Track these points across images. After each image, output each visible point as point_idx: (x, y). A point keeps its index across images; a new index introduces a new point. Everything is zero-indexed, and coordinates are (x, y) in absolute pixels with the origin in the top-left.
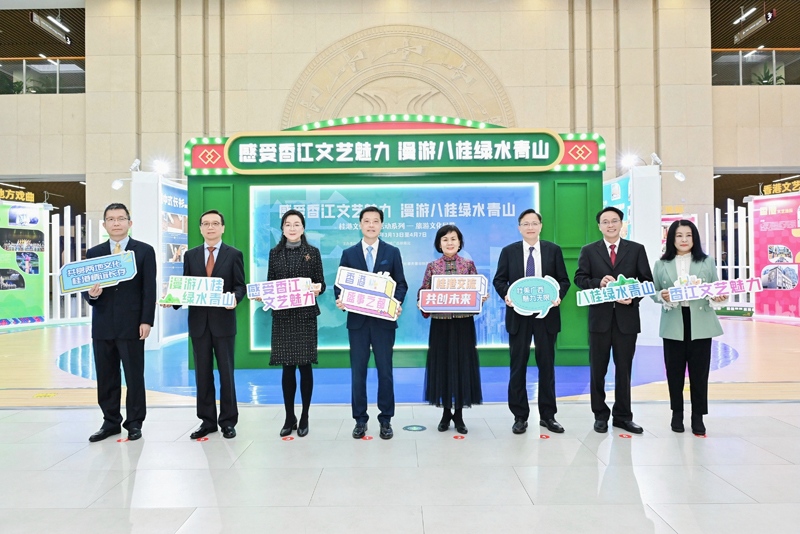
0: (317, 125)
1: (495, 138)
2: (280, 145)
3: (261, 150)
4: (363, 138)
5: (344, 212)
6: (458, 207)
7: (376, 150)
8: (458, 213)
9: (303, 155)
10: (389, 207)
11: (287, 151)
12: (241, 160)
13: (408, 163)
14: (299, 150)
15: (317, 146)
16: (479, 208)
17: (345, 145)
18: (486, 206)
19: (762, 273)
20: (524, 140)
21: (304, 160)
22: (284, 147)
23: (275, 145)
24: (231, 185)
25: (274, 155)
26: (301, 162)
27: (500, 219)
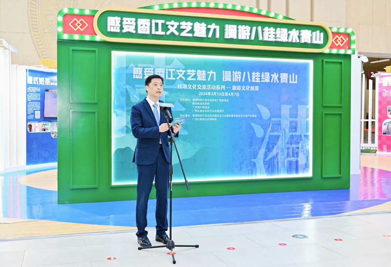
0: (166, 6)
1: (290, 27)
2: (139, 20)
3: (124, 23)
4: (201, 20)
5: (181, 76)
6: (261, 75)
7: (210, 29)
8: (261, 80)
9: (157, 29)
10: (215, 73)
11: (144, 26)
12: (109, 30)
13: (231, 41)
14: (153, 25)
15: (168, 23)
16: (275, 76)
17: (187, 24)
18: (279, 75)
19: (383, 124)
20: (308, 30)
21: (157, 33)
22: (141, 21)
23: (134, 19)
24: (96, 49)
25: (134, 27)
26: (155, 35)
27: (287, 85)
